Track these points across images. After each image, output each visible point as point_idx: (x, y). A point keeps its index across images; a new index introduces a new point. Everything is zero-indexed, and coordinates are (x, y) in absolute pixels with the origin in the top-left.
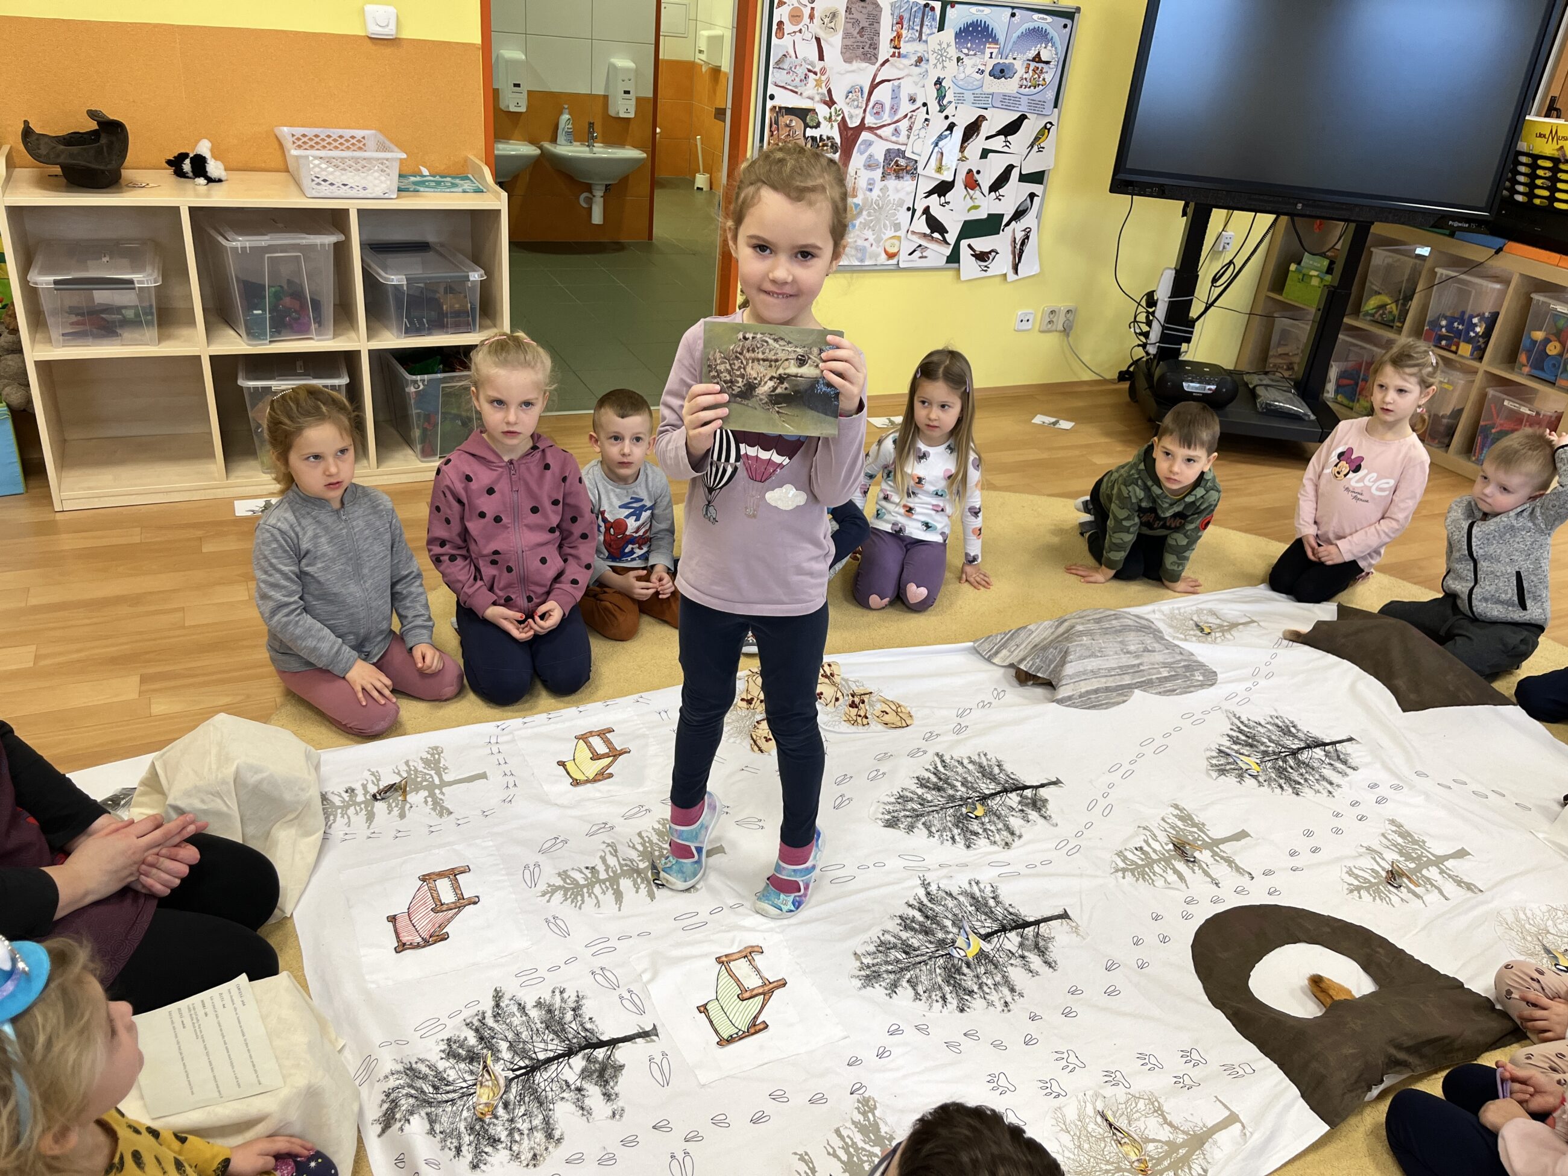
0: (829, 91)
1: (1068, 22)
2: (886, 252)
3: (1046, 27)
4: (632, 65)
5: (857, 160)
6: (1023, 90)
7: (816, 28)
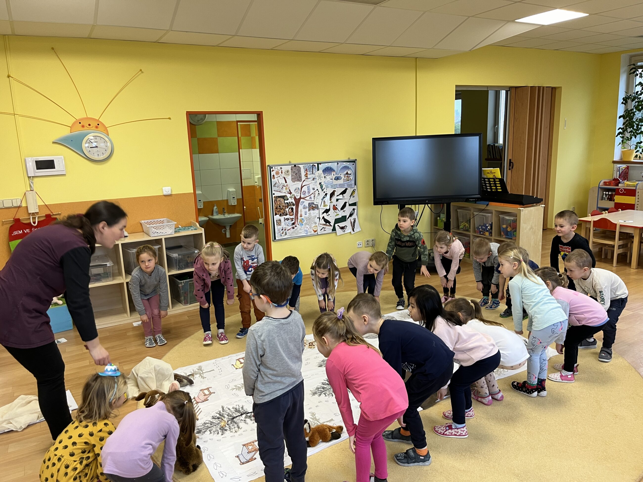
0: (290, 190)
1: (354, 163)
2: (313, 230)
3: (348, 165)
4: (234, 190)
5: (301, 207)
6: (345, 182)
7: (283, 175)
